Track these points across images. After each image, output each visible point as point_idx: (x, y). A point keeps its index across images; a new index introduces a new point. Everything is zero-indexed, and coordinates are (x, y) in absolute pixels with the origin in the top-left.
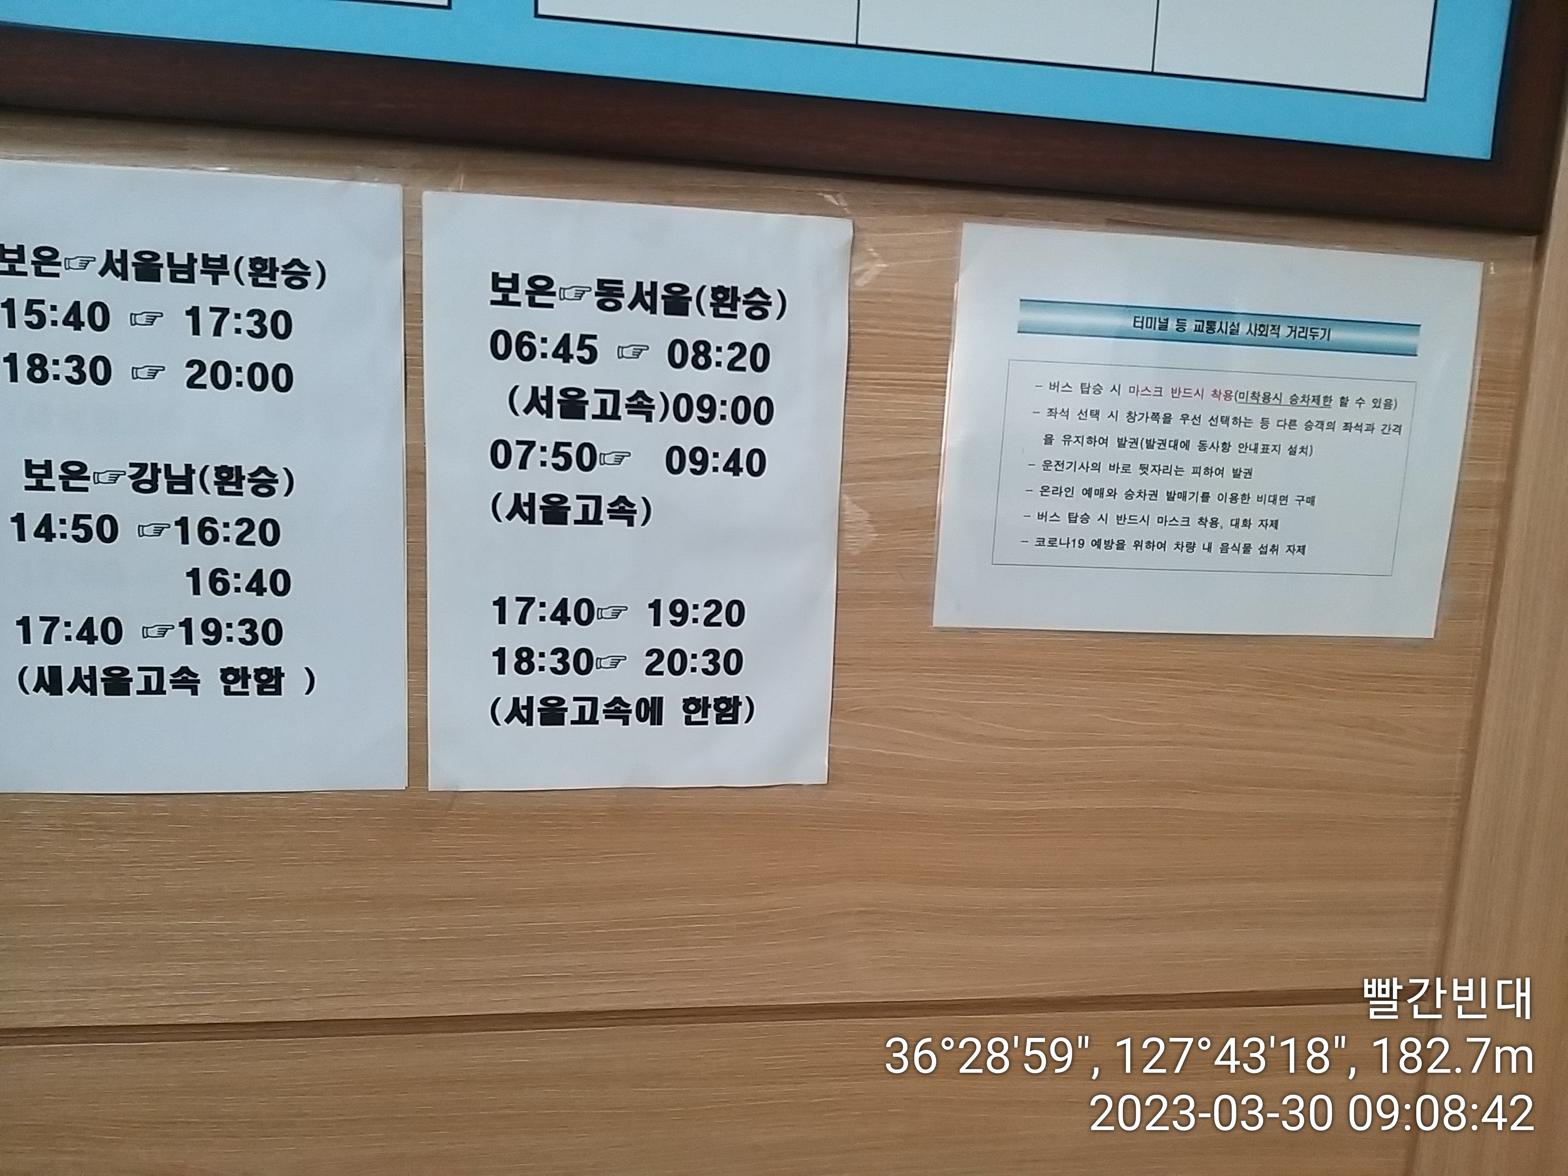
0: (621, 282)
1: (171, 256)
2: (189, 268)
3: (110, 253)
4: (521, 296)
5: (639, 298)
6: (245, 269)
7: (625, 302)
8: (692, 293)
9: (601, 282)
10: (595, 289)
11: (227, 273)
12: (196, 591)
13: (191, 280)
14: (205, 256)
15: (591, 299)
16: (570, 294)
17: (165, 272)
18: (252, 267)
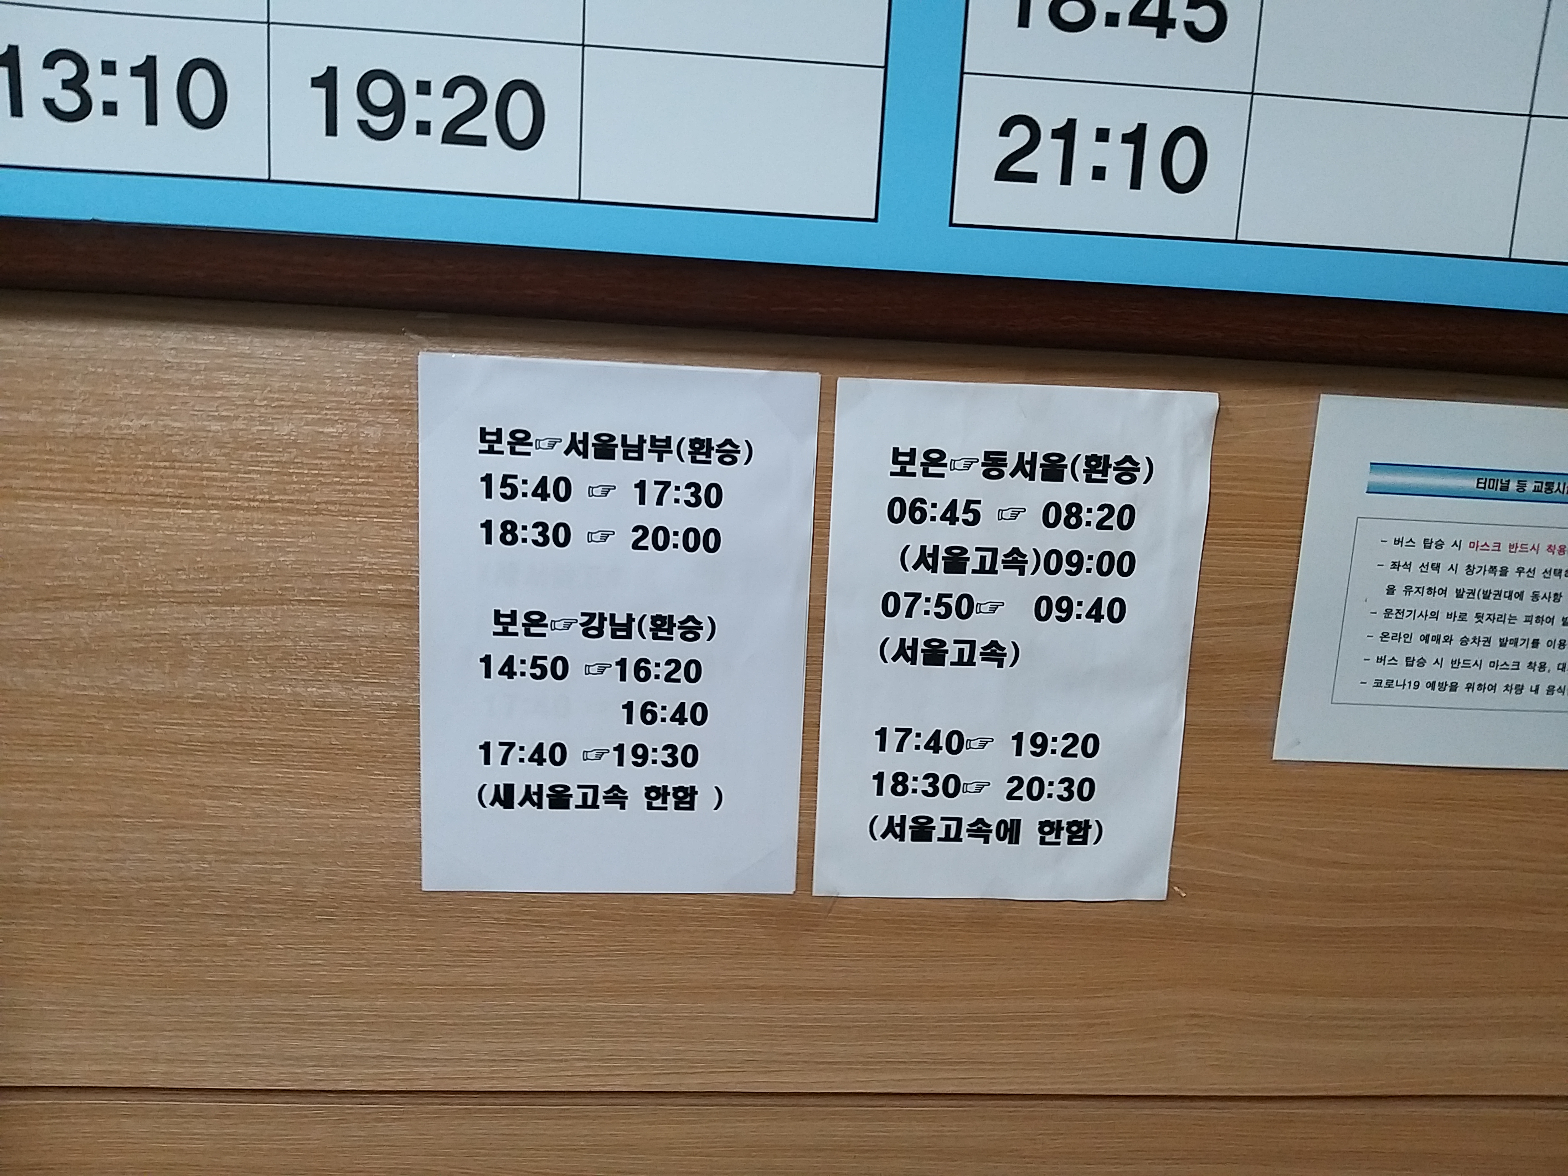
0: (1005, 453)
1: (624, 437)
2: (639, 449)
3: (574, 435)
4: (917, 468)
5: (1020, 467)
6: (686, 448)
7: (1007, 470)
8: (1068, 462)
9: (987, 454)
10: (982, 460)
11: (671, 452)
12: (630, 721)
13: (640, 458)
14: (653, 438)
15: (978, 469)
16: (960, 465)
17: (619, 451)
18: (692, 446)
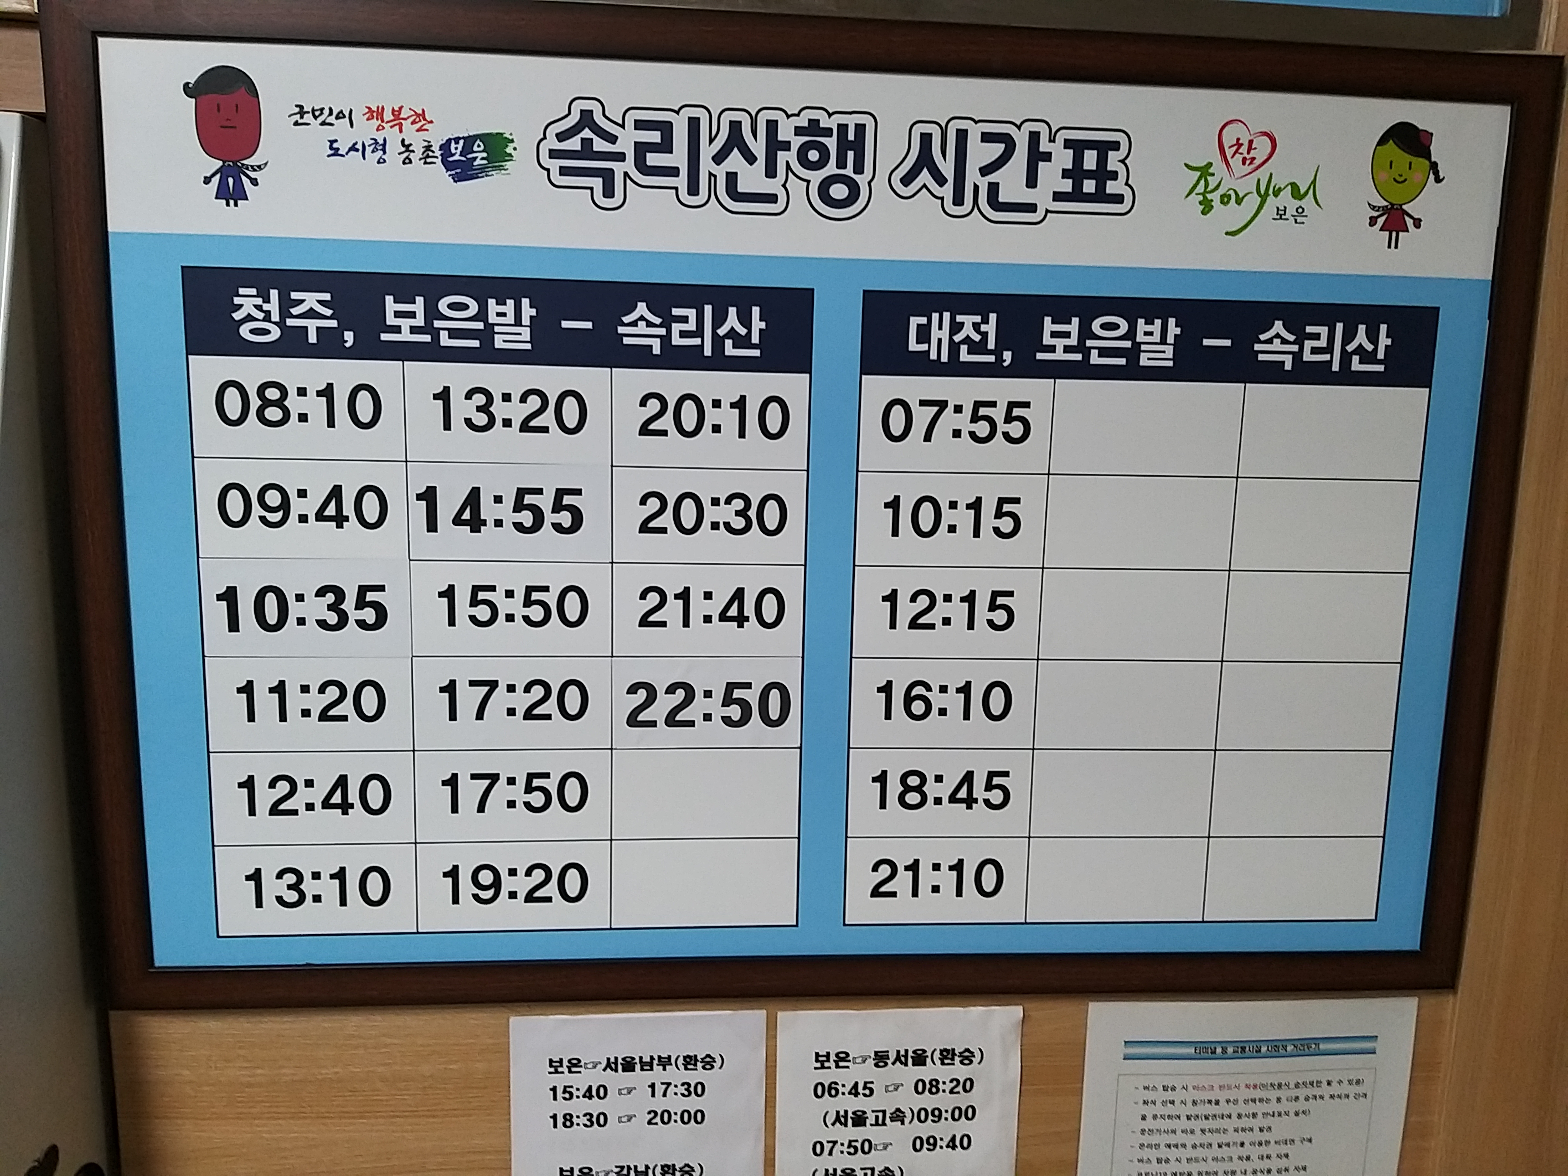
0: (888, 1052)
1: (641, 1058)
2: (651, 1064)
3: (608, 1059)
4: (832, 1064)
5: (898, 1059)
6: (681, 1061)
7: (890, 1062)
8: (929, 1054)
9: (876, 1053)
10: (873, 1056)
11: (671, 1064)
13: (652, 1069)
14: (660, 1057)
15: (871, 1062)
16: (859, 1060)
17: (638, 1067)
18: (685, 1060)
